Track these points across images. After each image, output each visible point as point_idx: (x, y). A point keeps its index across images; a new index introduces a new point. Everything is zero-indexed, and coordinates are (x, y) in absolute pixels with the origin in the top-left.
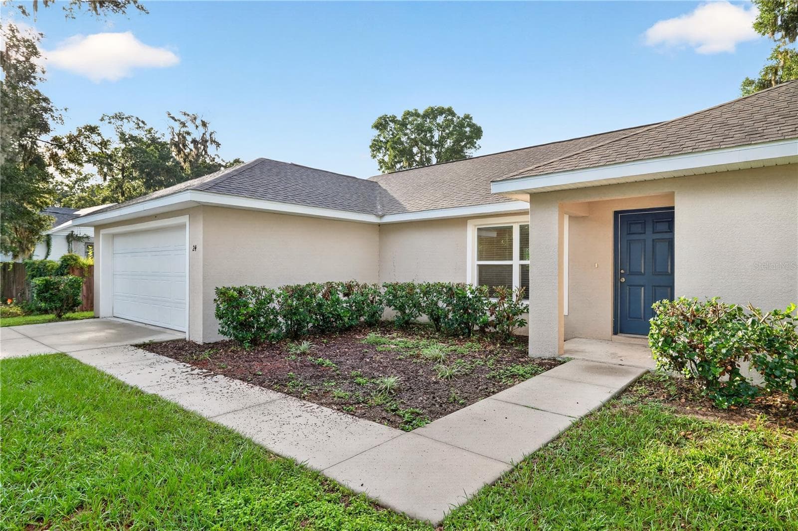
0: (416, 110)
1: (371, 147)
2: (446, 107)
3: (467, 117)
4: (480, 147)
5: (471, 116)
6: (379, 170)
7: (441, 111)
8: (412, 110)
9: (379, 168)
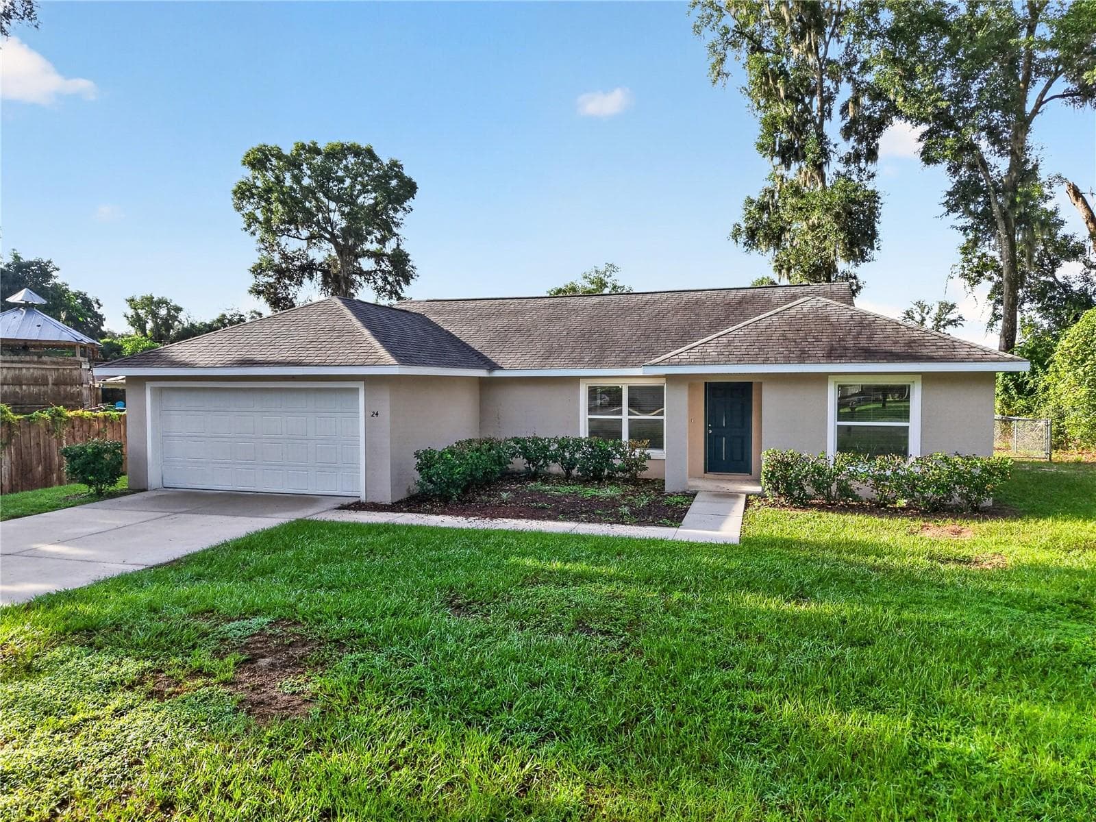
0: (315, 144)
1: (235, 193)
2: (364, 146)
3: (394, 164)
4: (412, 210)
5: (401, 163)
6: (246, 230)
7: (356, 151)
8: (307, 143)
9: (245, 226)
